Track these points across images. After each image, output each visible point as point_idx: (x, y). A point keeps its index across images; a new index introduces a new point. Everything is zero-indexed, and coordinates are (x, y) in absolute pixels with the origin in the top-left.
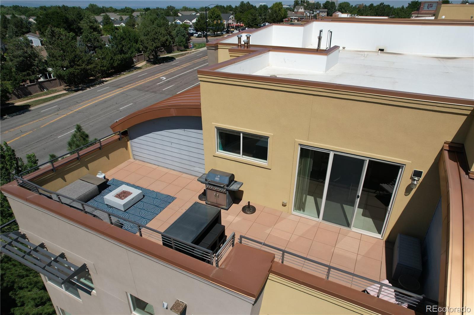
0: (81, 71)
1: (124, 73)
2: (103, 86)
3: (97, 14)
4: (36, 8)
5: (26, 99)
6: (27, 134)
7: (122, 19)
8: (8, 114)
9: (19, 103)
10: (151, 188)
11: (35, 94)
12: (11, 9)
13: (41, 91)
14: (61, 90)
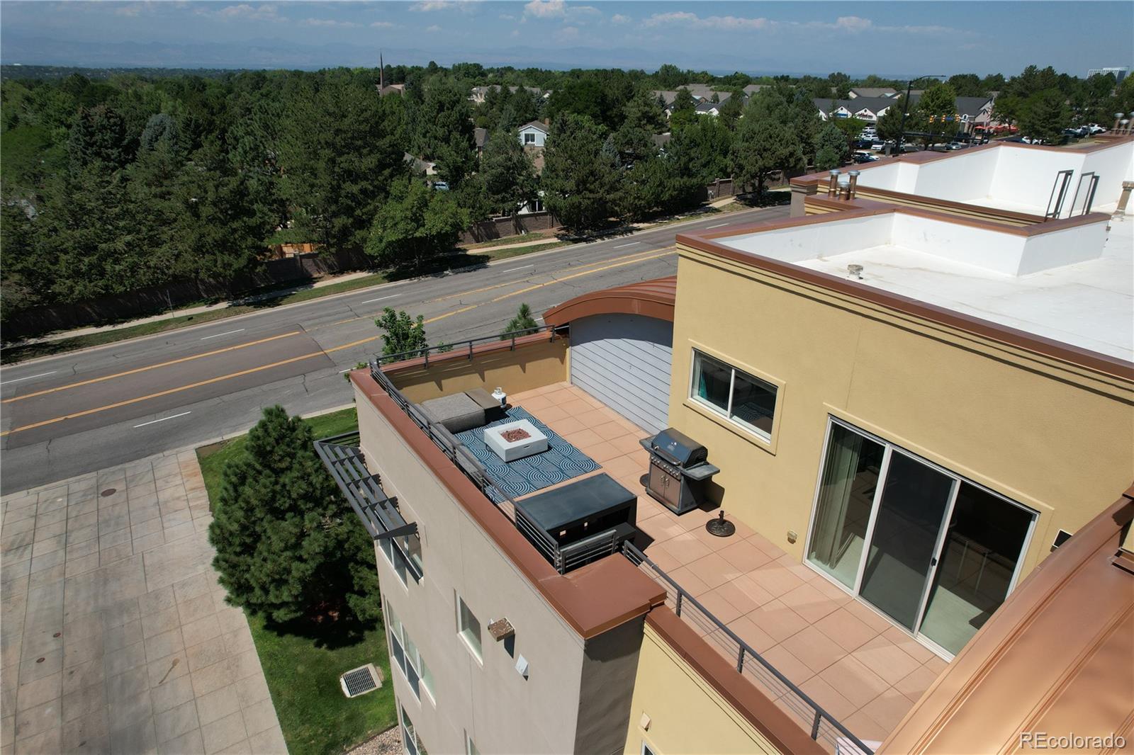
0: (593, 203)
1: (680, 218)
2: (629, 239)
3: (670, 86)
4: (564, 73)
5: (488, 244)
6: (468, 309)
7: (716, 99)
8: (452, 269)
9: (474, 251)
10: (571, 439)
11: (505, 238)
12: (522, 75)
13: (517, 233)
14: (548, 236)
